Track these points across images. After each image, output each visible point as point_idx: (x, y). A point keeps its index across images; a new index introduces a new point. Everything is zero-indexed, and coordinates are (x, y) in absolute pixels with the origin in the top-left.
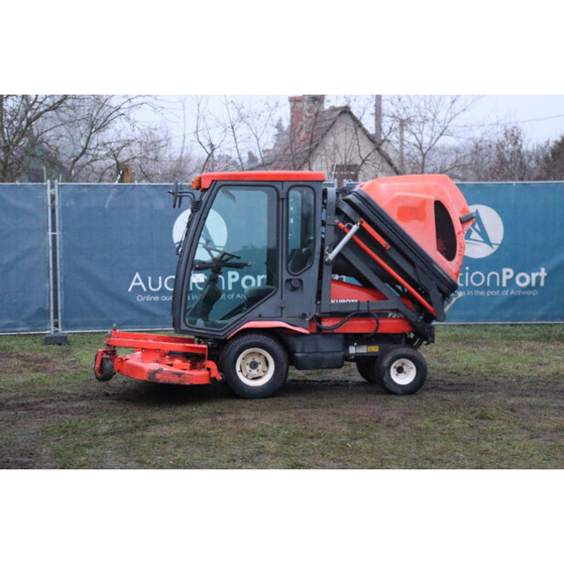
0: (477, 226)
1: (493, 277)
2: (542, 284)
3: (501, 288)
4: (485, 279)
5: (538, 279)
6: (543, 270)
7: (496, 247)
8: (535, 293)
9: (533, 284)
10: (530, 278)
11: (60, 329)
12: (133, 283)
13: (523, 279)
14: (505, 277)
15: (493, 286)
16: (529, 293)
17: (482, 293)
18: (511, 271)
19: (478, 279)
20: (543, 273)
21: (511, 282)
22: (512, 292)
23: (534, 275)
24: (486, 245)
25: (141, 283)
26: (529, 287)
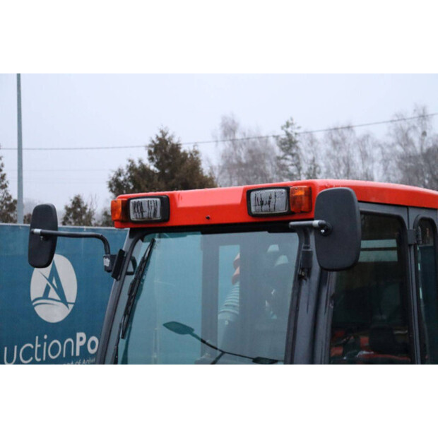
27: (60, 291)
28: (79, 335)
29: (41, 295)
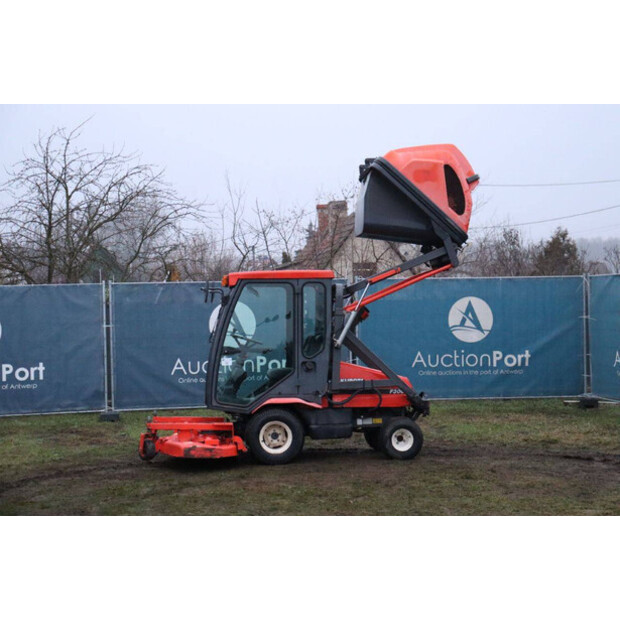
0: (470, 315)
1: (485, 359)
2: (527, 364)
3: (492, 368)
4: (479, 360)
5: (523, 359)
6: (527, 352)
7: (487, 333)
8: (521, 372)
9: (519, 364)
10: (517, 360)
11: (113, 408)
12: (176, 368)
13: (510, 360)
14: (495, 359)
15: (485, 367)
16: (516, 372)
17: (476, 372)
18: (500, 353)
19: (472, 360)
20: (527, 355)
21: (501, 363)
22: (502, 371)
23: (520, 357)
24: (477, 331)
25: (182, 368)
26: (516, 367)
27: (476, 322)
28: (495, 353)
29: (458, 324)
